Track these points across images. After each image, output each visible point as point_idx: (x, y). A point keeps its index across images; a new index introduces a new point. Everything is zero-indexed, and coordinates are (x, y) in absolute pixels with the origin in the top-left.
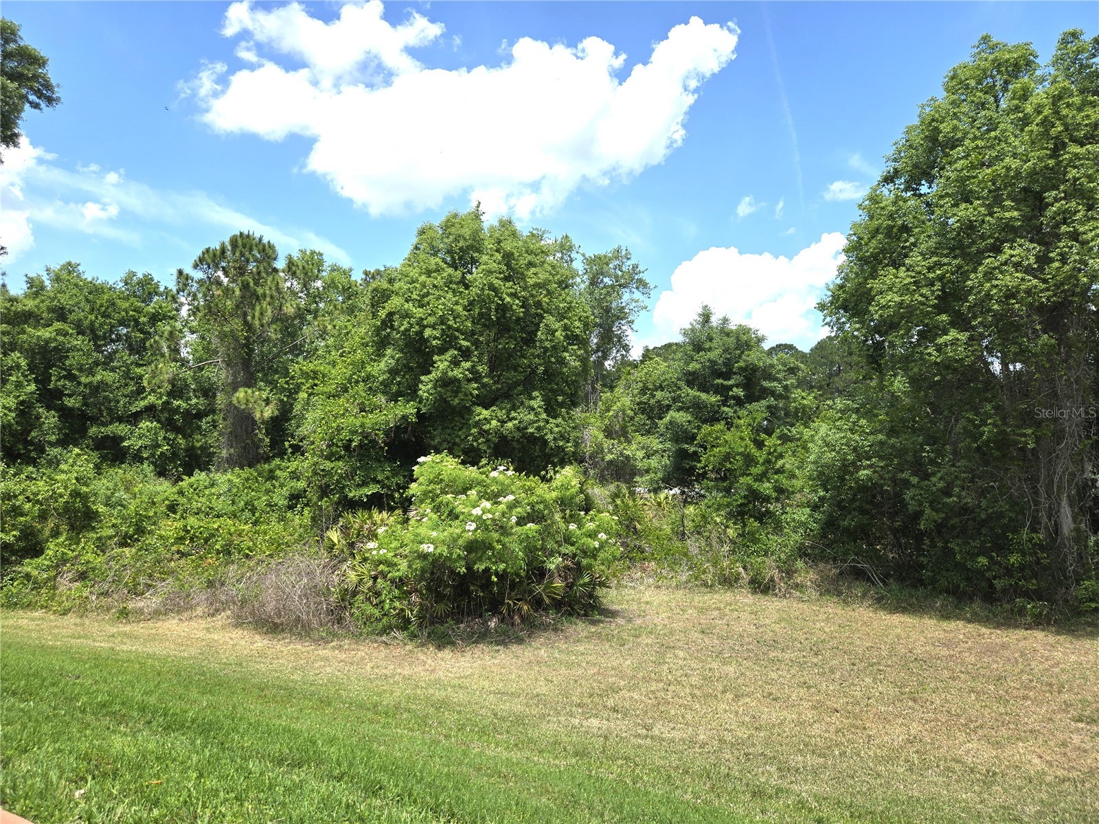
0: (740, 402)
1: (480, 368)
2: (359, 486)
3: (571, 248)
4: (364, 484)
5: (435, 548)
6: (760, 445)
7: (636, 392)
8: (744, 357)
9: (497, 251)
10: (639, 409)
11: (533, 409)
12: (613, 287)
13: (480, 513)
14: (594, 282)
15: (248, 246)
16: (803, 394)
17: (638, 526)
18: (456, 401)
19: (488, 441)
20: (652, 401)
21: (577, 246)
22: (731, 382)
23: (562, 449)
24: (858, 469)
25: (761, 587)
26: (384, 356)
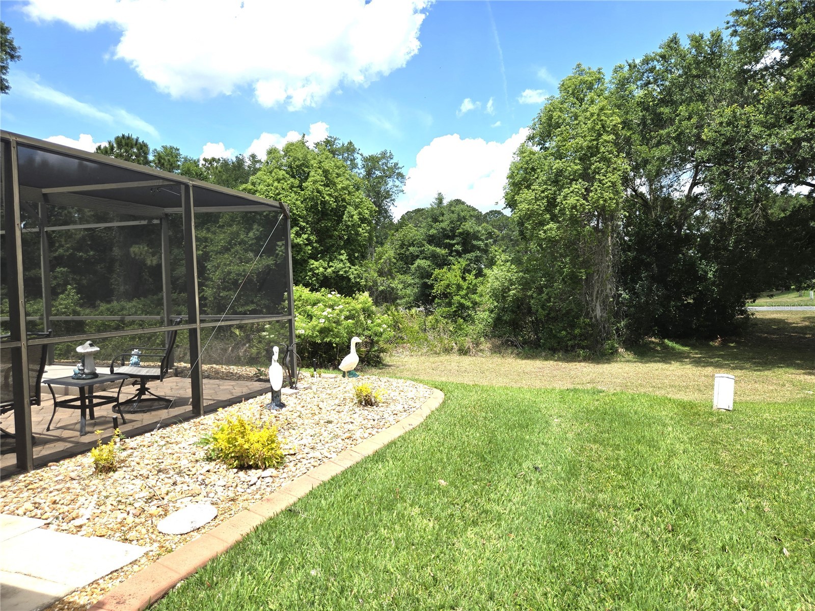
0: (459, 254)
1: (311, 238)
2: (243, 305)
3: (354, 150)
4: (246, 304)
5: (305, 332)
6: (464, 279)
7: (397, 247)
8: (462, 226)
9: (319, 168)
10: (399, 258)
11: (342, 261)
12: (381, 177)
13: (327, 314)
14: (369, 173)
15: (130, 145)
16: (496, 249)
17: (400, 326)
18: (299, 257)
19: (317, 279)
20: (408, 253)
21: (358, 149)
22: (454, 242)
23: (358, 283)
24: (509, 290)
25: (463, 352)
26: (252, 229)
